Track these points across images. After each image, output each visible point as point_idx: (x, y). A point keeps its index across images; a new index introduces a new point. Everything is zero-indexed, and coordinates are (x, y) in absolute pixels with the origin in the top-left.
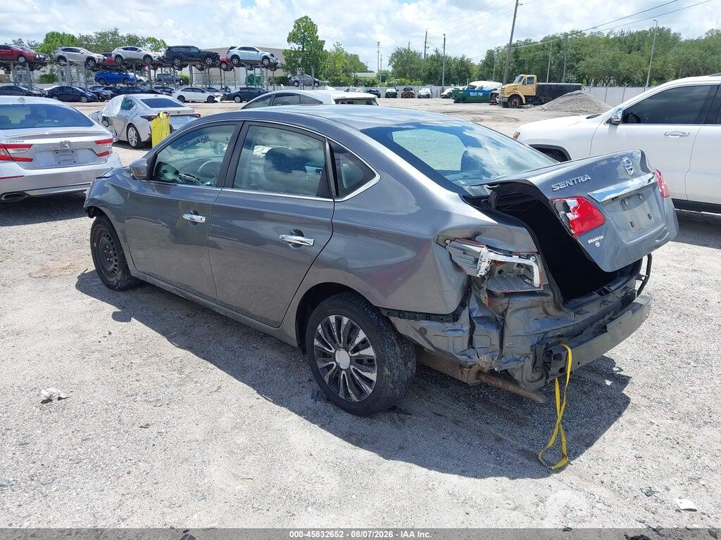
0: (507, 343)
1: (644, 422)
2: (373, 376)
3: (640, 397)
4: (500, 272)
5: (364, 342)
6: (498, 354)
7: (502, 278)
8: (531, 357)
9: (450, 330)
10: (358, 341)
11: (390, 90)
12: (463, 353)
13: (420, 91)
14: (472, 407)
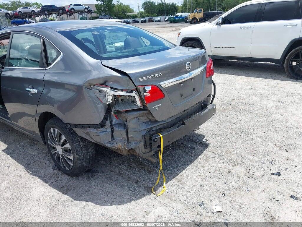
0: (130, 136)
1: (209, 166)
2: (71, 158)
3: (211, 153)
4: (122, 100)
5: (65, 141)
6: (126, 141)
7: (123, 103)
8: (143, 141)
9: (100, 132)
10: (62, 140)
11: (142, 19)
12: (109, 143)
13: (156, 19)
14: (130, 165)
